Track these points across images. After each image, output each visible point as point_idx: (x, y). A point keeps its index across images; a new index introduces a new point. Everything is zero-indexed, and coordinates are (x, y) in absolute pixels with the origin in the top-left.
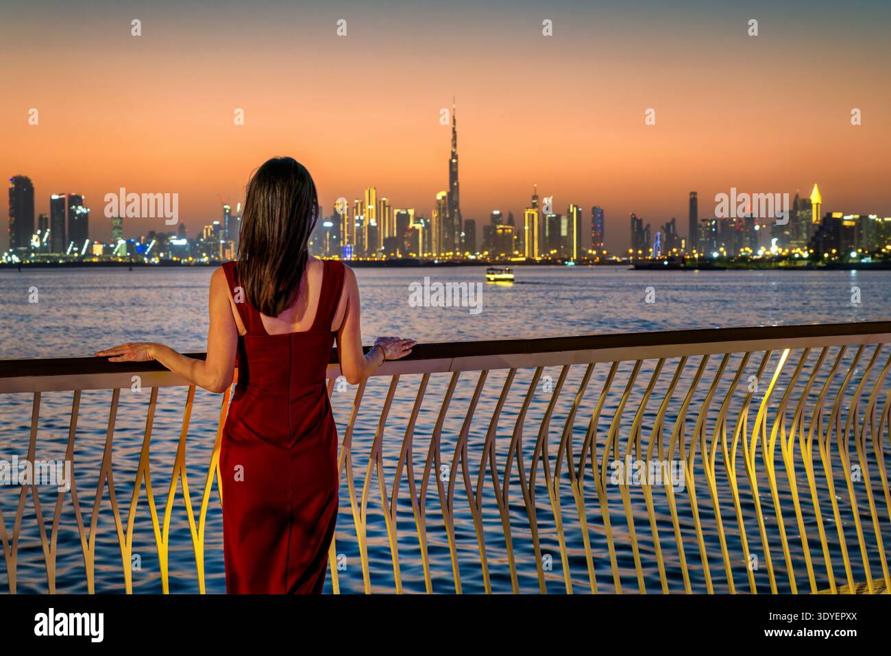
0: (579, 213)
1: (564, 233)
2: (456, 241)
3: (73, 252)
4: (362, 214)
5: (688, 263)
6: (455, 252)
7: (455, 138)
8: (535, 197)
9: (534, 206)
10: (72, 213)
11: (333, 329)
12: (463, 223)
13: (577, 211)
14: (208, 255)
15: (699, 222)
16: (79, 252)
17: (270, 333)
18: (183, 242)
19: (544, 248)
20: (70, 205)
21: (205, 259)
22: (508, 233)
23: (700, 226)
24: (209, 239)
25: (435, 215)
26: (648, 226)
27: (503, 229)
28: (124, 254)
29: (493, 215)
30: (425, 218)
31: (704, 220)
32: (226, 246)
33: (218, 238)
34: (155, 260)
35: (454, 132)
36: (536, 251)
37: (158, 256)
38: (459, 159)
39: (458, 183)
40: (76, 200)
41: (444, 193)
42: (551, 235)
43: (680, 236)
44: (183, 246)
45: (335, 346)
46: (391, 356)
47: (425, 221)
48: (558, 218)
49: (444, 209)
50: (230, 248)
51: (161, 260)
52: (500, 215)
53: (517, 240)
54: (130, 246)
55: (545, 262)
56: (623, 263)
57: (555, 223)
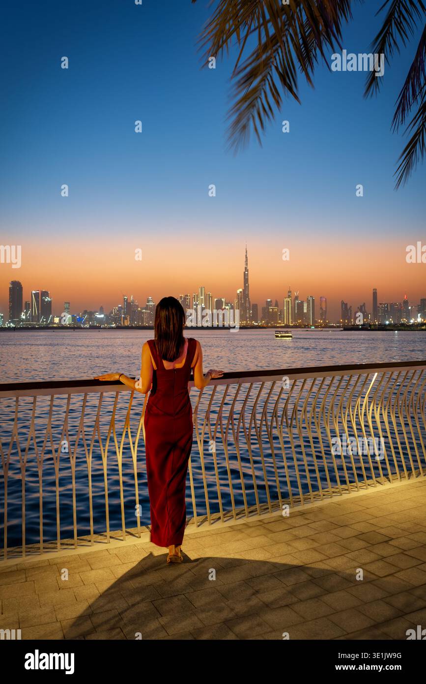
0: (313, 300)
1: (305, 311)
2: (248, 316)
3: (43, 321)
4: (197, 301)
5: (372, 327)
6: (247, 321)
7: (247, 261)
8: (290, 292)
9: (289, 296)
10: (43, 301)
11: (192, 367)
12: (251, 305)
13: (312, 299)
14: (115, 323)
15: (378, 305)
16: (46, 321)
17: (167, 368)
18: (102, 316)
19: (295, 319)
20: (42, 297)
21: (114, 325)
22: (275, 311)
23: (379, 307)
24: (116, 314)
25: (236, 301)
26: (351, 307)
27: (273, 309)
28: (71, 322)
29: (267, 301)
30: (231, 303)
31: (381, 304)
32: (125, 318)
33: (121, 314)
34: (86, 326)
35: (246, 257)
36: (290, 320)
37: (89, 323)
38: (249, 271)
39: (248, 285)
40: (45, 294)
41: (241, 290)
42: (298, 312)
43: (368, 312)
44: (102, 318)
45: (192, 373)
46: (214, 376)
47: (231, 305)
48: (302, 303)
49: (241, 298)
50: (127, 319)
51: (90, 326)
52: (271, 301)
53: (280, 315)
54: (74, 318)
55: (295, 327)
56: (338, 327)
57: (300, 306)
